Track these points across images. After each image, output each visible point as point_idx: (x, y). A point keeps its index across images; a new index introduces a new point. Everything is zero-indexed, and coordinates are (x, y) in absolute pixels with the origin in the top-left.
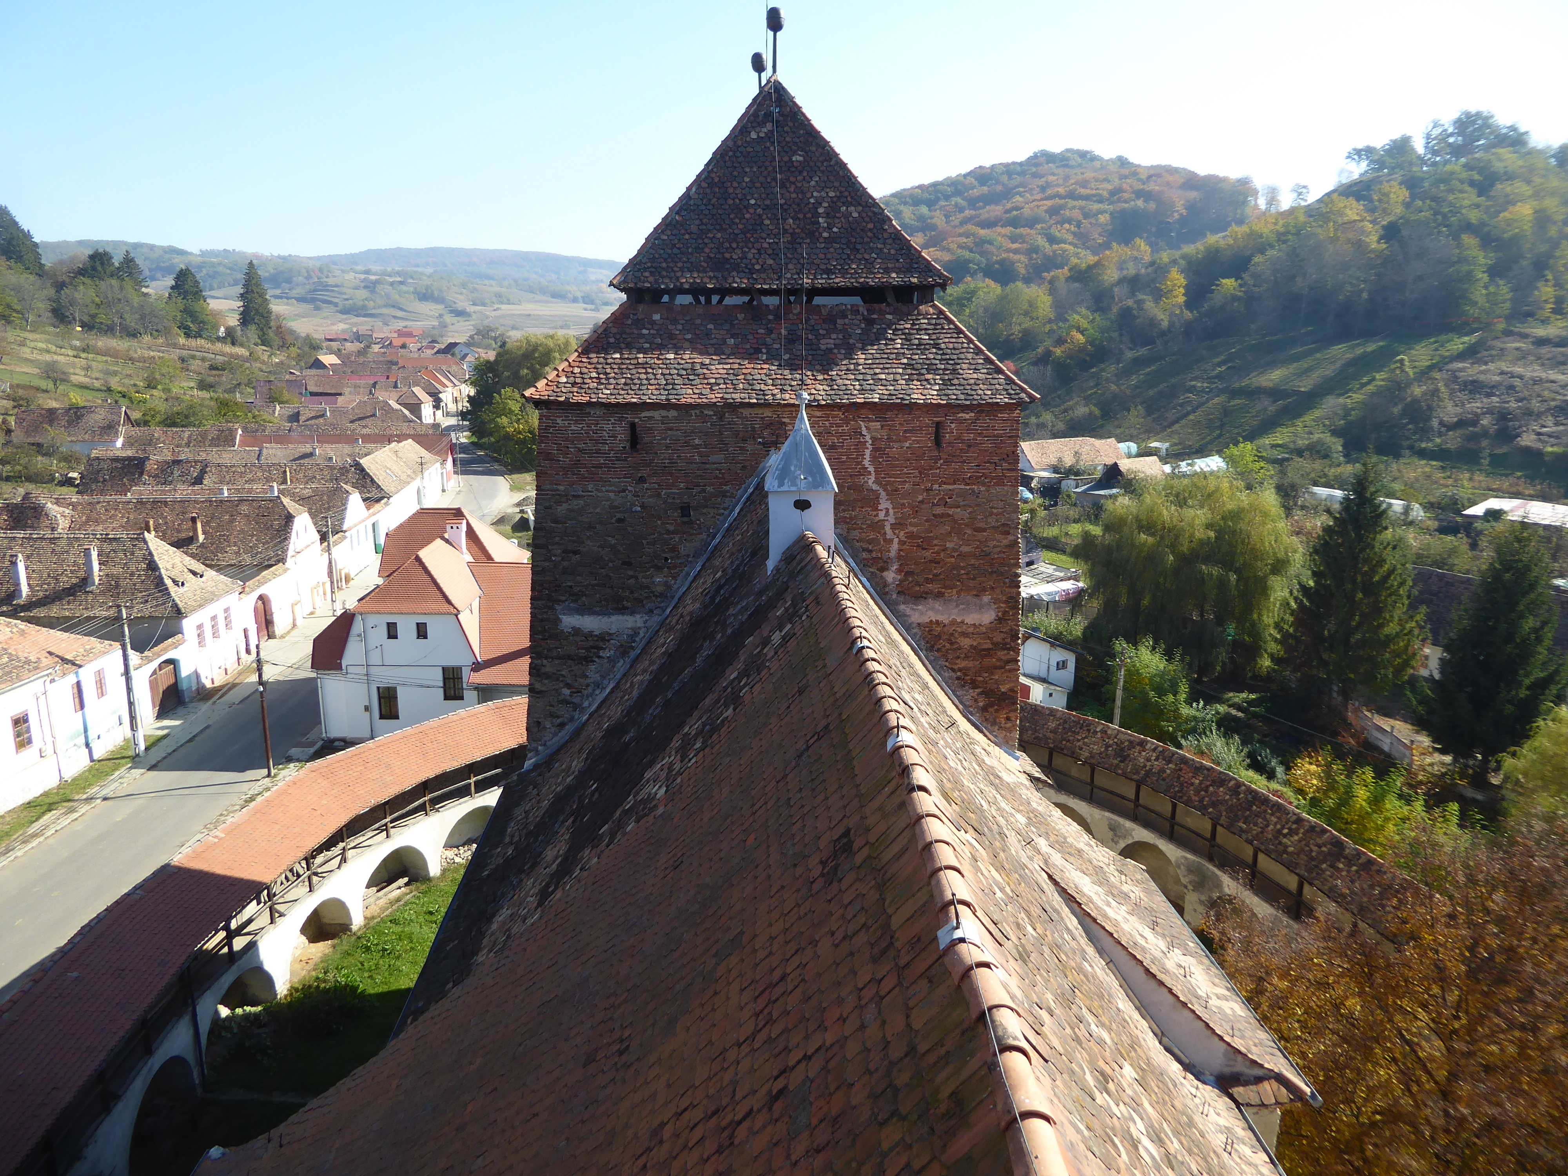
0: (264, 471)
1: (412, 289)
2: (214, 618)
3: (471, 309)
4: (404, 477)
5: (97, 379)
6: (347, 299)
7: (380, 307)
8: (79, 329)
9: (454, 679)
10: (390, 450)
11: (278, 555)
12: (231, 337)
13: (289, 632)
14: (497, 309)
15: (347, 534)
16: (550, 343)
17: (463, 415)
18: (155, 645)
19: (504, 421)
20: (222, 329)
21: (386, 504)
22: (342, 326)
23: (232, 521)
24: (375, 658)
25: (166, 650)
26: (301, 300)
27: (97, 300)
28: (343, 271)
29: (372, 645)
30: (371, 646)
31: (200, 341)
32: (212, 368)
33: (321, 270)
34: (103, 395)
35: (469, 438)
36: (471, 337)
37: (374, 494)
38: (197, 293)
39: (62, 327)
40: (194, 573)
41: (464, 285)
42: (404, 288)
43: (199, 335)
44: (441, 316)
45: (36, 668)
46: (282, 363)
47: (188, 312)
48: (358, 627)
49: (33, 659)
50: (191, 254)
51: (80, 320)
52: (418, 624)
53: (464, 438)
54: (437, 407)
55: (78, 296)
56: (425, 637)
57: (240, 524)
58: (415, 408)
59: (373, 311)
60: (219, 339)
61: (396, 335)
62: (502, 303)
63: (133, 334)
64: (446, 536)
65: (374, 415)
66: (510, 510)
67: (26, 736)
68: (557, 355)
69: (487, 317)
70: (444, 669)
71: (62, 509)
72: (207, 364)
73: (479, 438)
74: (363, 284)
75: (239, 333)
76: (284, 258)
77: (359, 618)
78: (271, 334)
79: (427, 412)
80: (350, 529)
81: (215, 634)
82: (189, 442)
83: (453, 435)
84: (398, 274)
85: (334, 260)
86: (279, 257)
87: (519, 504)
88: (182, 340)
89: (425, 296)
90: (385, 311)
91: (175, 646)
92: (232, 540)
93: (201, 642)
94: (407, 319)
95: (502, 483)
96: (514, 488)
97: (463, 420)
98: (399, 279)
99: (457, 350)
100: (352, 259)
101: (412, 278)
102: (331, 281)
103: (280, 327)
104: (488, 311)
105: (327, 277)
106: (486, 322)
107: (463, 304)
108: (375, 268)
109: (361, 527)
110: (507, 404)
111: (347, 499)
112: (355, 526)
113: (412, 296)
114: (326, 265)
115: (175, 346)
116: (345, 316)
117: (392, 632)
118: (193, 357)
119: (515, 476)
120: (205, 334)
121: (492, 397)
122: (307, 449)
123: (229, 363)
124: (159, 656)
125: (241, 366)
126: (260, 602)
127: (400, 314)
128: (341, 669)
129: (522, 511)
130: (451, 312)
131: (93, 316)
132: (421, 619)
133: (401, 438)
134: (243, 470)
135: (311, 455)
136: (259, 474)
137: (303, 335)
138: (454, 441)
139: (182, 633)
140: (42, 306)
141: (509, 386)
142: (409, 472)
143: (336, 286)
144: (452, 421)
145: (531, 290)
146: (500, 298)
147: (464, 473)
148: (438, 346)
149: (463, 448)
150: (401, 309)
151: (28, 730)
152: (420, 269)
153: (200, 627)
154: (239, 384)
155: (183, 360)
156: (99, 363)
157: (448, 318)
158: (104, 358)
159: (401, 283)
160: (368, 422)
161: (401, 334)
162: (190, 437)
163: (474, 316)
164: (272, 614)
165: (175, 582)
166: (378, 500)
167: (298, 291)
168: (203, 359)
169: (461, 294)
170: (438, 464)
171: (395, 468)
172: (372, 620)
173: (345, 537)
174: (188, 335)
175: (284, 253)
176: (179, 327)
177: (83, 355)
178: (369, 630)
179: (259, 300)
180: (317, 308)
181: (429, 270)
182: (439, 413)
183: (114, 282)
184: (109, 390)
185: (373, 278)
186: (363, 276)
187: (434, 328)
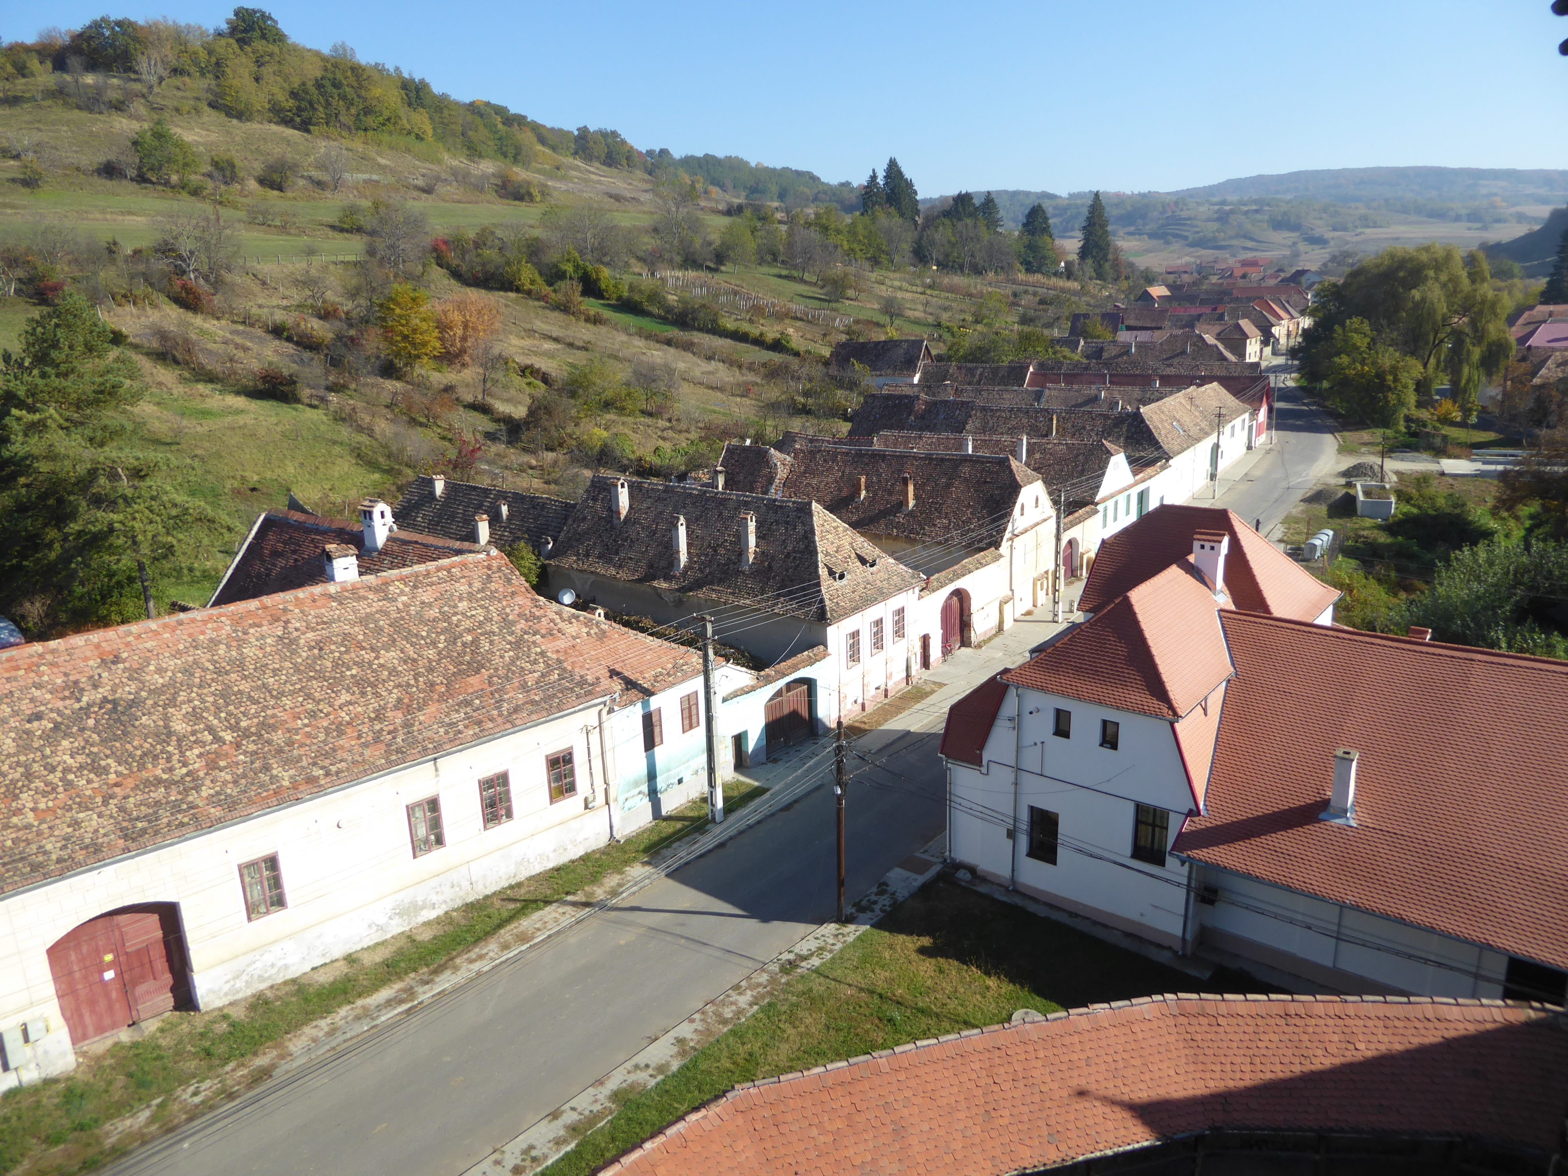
0: (1029, 417)
1: (1266, 217)
2: (879, 623)
3: (1329, 235)
4: (1194, 431)
5: (931, 314)
6: (1198, 232)
7: (1231, 238)
8: (935, 268)
9: (1154, 826)
10: (1185, 396)
11: (991, 536)
12: (1069, 274)
13: (990, 639)
14: (1361, 233)
15: (1099, 507)
16: (1424, 257)
17: (1292, 353)
18: (783, 660)
19: (1344, 360)
20: (1063, 264)
21: (1163, 468)
22: (1187, 259)
23: (948, 485)
24: (1030, 760)
25: (796, 668)
26: (1153, 235)
27: (953, 239)
28: (1198, 204)
29: (1029, 737)
30: (1028, 740)
31: (1038, 277)
32: (1042, 302)
33: (1176, 203)
34: (930, 329)
35: (1296, 380)
36: (1325, 265)
37: (1149, 453)
38: (1044, 229)
39: (920, 266)
40: (863, 561)
41: (1325, 210)
42: (1258, 217)
43: (1039, 271)
44: (1294, 244)
45: (589, 693)
46: (1110, 296)
47: (1031, 247)
48: (1010, 706)
49: (590, 678)
50: (1061, 197)
51: (937, 260)
52: (1105, 723)
53: (1290, 381)
54: (1265, 343)
55: (937, 237)
56: (1114, 746)
57: (957, 490)
58: (1238, 344)
59: (1223, 243)
60: (1055, 274)
61: (1239, 265)
62: (1368, 227)
63: (977, 271)
64: (1191, 558)
65: (1184, 352)
66: (1333, 481)
67: (568, 780)
68: (1431, 273)
69: (1347, 243)
70: (1140, 808)
71: (784, 456)
72: (1038, 298)
73: (1310, 381)
74: (1216, 216)
75: (1077, 266)
76: (1143, 196)
77: (1012, 692)
78: (1107, 266)
79: (1253, 350)
80: (1104, 500)
81: (878, 643)
82: (980, 380)
83: (1272, 378)
84: (1255, 202)
85: (1191, 193)
86: (1140, 194)
87: (1346, 474)
88: (1021, 276)
89: (1279, 224)
90: (1235, 242)
91: (811, 662)
92: (944, 510)
93: (854, 654)
94: (1256, 250)
95: (1329, 442)
96: (1343, 450)
97: (1293, 359)
98: (1254, 207)
99: (1303, 279)
100: (1210, 190)
101: (1269, 205)
102: (1184, 214)
103: (1116, 259)
104: (1348, 236)
105: (1182, 210)
106: (1346, 248)
107: (1321, 229)
108: (1229, 198)
109: (1122, 499)
110: (1352, 338)
111: (1107, 462)
112: (1112, 496)
113: (1266, 225)
114: (1181, 199)
115: (1014, 282)
116: (1192, 249)
117: (1062, 727)
118: (1026, 292)
119: (1346, 434)
120: (1044, 269)
121: (1332, 330)
122: (1092, 390)
123: (1058, 297)
124: (784, 675)
125: (1069, 300)
126: (955, 599)
127: (1250, 244)
128: (980, 764)
129: (1349, 485)
130: (1305, 240)
131: (947, 255)
132: (1112, 715)
133: (1204, 381)
134: (1008, 414)
135: (1095, 399)
136: (1025, 421)
137: (1142, 269)
138: (1272, 385)
139: (826, 646)
140: (906, 247)
141: (1357, 315)
142: (1204, 424)
143: (1189, 219)
144: (1280, 360)
145: (1404, 210)
146: (1366, 221)
147: (1279, 428)
148: (1283, 275)
149: (1285, 395)
150: (1252, 239)
151: (572, 773)
152: (1278, 196)
153: (855, 635)
154: (1058, 318)
155: (1015, 295)
156: (938, 299)
157: (1302, 247)
158: (947, 295)
159: (1256, 211)
160: (1175, 361)
161: (1245, 263)
162: (981, 374)
163: (1332, 243)
164: (970, 615)
165: (831, 573)
166: (1151, 463)
167: (1151, 227)
168: (1035, 294)
169: (1321, 219)
170: (1246, 416)
171: (1187, 420)
172: (1034, 699)
173: (1097, 512)
174: (1028, 270)
175: (1144, 190)
176: (1021, 263)
177: (929, 292)
178: (1027, 717)
179: (1100, 233)
180: (1168, 243)
181: (1289, 197)
182: (1268, 350)
183: (969, 221)
184: (939, 325)
185: (1227, 208)
186: (1217, 207)
187: (1285, 257)
